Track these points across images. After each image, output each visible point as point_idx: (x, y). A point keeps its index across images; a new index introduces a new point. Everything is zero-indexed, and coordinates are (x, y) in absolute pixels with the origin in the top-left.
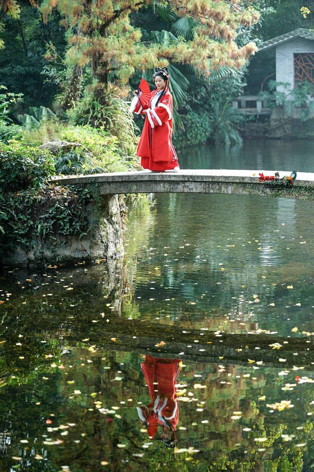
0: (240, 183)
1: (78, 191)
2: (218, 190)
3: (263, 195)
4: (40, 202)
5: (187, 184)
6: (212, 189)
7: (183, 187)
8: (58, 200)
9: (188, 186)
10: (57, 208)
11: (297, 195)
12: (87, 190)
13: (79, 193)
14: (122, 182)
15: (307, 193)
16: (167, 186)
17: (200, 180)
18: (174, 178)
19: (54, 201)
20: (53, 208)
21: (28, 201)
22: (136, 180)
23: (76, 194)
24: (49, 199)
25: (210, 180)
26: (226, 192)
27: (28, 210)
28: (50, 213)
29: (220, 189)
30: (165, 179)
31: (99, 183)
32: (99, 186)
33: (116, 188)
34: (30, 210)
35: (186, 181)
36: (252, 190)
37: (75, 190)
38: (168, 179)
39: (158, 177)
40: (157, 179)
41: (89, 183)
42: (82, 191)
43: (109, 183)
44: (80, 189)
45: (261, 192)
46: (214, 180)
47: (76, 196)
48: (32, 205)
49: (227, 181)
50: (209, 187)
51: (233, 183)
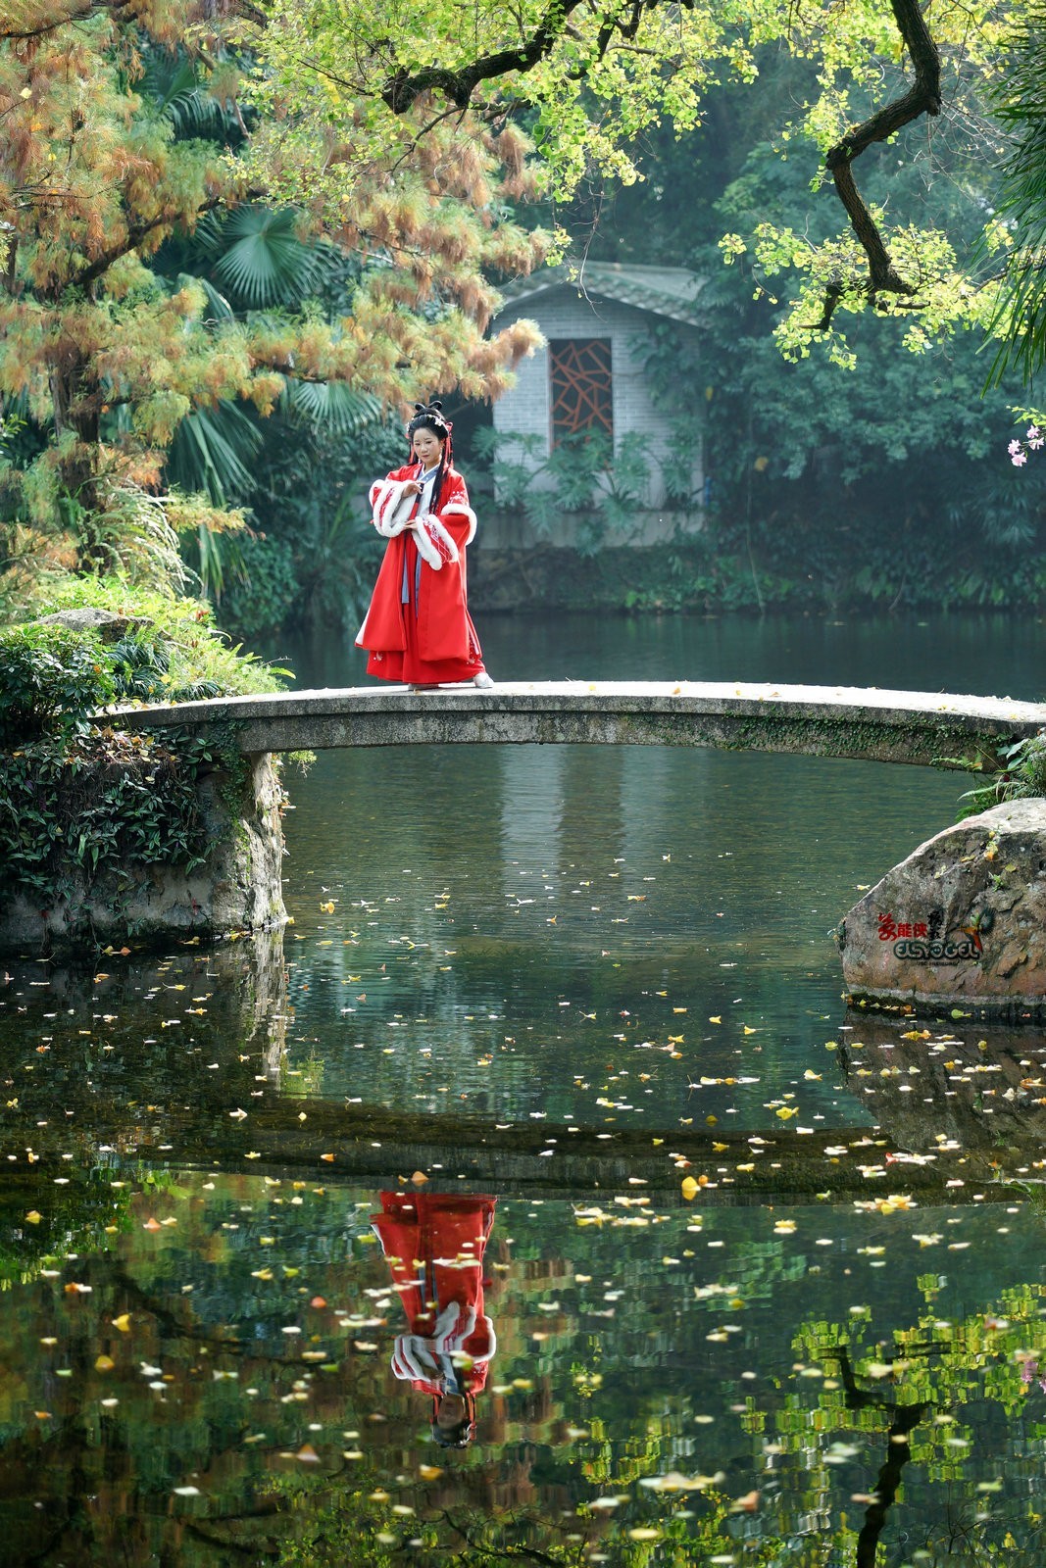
0: (640, 713)
1: (179, 744)
2: (579, 732)
3: (703, 743)
4: (80, 774)
5: (490, 720)
6: (562, 731)
7: (481, 728)
8: (128, 769)
9: (493, 726)
10: (127, 790)
11: (796, 742)
12: (202, 741)
13: (180, 750)
14: (307, 716)
15: (823, 737)
16: (434, 725)
17: (530, 708)
18: (454, 703)
19: (118, 772)
20: (114, 791)
21: (48, 772)
22: (345, 710)
23: (173, 753)
24: (103, 766)
25: (558, 707)
26: (600, 738)
27: (49, 796)
28: (107, 805)
29: (584, 730)
30: (429, 708)
31: (238, 720)
32: (238, 730)
33: (289, 735)
34: (54, 797)
35: (489, 712)
36: (674, 733)
37: (170, 742)
38: (439, 707)
39: (408, 701)
40: (408, 708)
41: (208, 722)
42: (187, 744)
43: (267, 720)
44: (182, 739)
45: (697, 737)
46: (567, 708)
47: (173, 757)
48: (59, 784)
49: (604, 709)
50: (553, 726)
51: (620, 714)
